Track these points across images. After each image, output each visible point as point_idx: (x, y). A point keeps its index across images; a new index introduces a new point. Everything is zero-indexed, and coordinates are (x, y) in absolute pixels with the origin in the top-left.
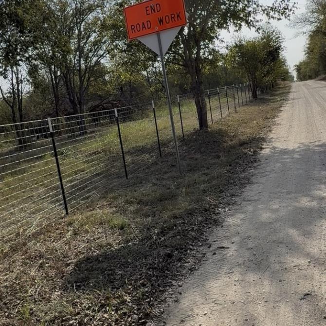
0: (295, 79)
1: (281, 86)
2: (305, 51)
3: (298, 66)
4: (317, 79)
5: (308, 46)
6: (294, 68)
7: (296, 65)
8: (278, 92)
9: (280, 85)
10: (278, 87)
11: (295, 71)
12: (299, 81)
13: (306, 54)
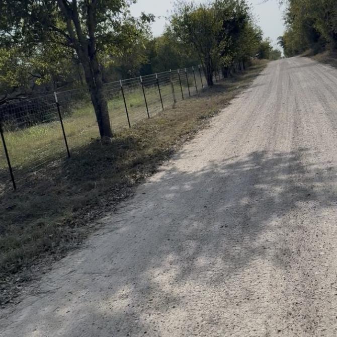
0: (283, 55)
1: (255, 67)
2: (285, 19)
3: (282, 38)
4: (302, 55)
5: (288, 12)
6: (278, 41)
7: (280, 38)
8: (245, 76)
9: (255, 65)
10: (251, 67)
11: (279, 45)
12: (287, 57)
13: (286, 23)
